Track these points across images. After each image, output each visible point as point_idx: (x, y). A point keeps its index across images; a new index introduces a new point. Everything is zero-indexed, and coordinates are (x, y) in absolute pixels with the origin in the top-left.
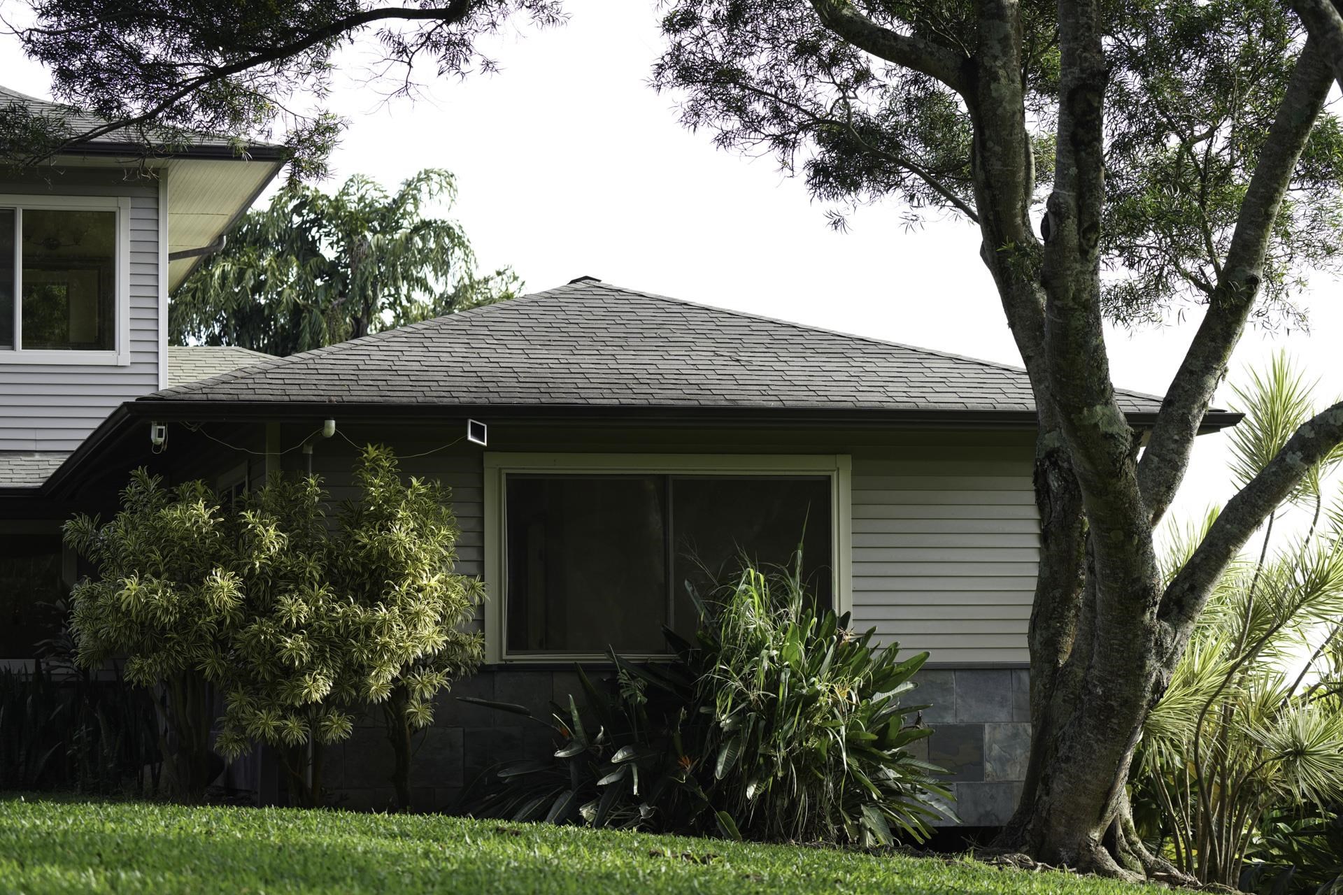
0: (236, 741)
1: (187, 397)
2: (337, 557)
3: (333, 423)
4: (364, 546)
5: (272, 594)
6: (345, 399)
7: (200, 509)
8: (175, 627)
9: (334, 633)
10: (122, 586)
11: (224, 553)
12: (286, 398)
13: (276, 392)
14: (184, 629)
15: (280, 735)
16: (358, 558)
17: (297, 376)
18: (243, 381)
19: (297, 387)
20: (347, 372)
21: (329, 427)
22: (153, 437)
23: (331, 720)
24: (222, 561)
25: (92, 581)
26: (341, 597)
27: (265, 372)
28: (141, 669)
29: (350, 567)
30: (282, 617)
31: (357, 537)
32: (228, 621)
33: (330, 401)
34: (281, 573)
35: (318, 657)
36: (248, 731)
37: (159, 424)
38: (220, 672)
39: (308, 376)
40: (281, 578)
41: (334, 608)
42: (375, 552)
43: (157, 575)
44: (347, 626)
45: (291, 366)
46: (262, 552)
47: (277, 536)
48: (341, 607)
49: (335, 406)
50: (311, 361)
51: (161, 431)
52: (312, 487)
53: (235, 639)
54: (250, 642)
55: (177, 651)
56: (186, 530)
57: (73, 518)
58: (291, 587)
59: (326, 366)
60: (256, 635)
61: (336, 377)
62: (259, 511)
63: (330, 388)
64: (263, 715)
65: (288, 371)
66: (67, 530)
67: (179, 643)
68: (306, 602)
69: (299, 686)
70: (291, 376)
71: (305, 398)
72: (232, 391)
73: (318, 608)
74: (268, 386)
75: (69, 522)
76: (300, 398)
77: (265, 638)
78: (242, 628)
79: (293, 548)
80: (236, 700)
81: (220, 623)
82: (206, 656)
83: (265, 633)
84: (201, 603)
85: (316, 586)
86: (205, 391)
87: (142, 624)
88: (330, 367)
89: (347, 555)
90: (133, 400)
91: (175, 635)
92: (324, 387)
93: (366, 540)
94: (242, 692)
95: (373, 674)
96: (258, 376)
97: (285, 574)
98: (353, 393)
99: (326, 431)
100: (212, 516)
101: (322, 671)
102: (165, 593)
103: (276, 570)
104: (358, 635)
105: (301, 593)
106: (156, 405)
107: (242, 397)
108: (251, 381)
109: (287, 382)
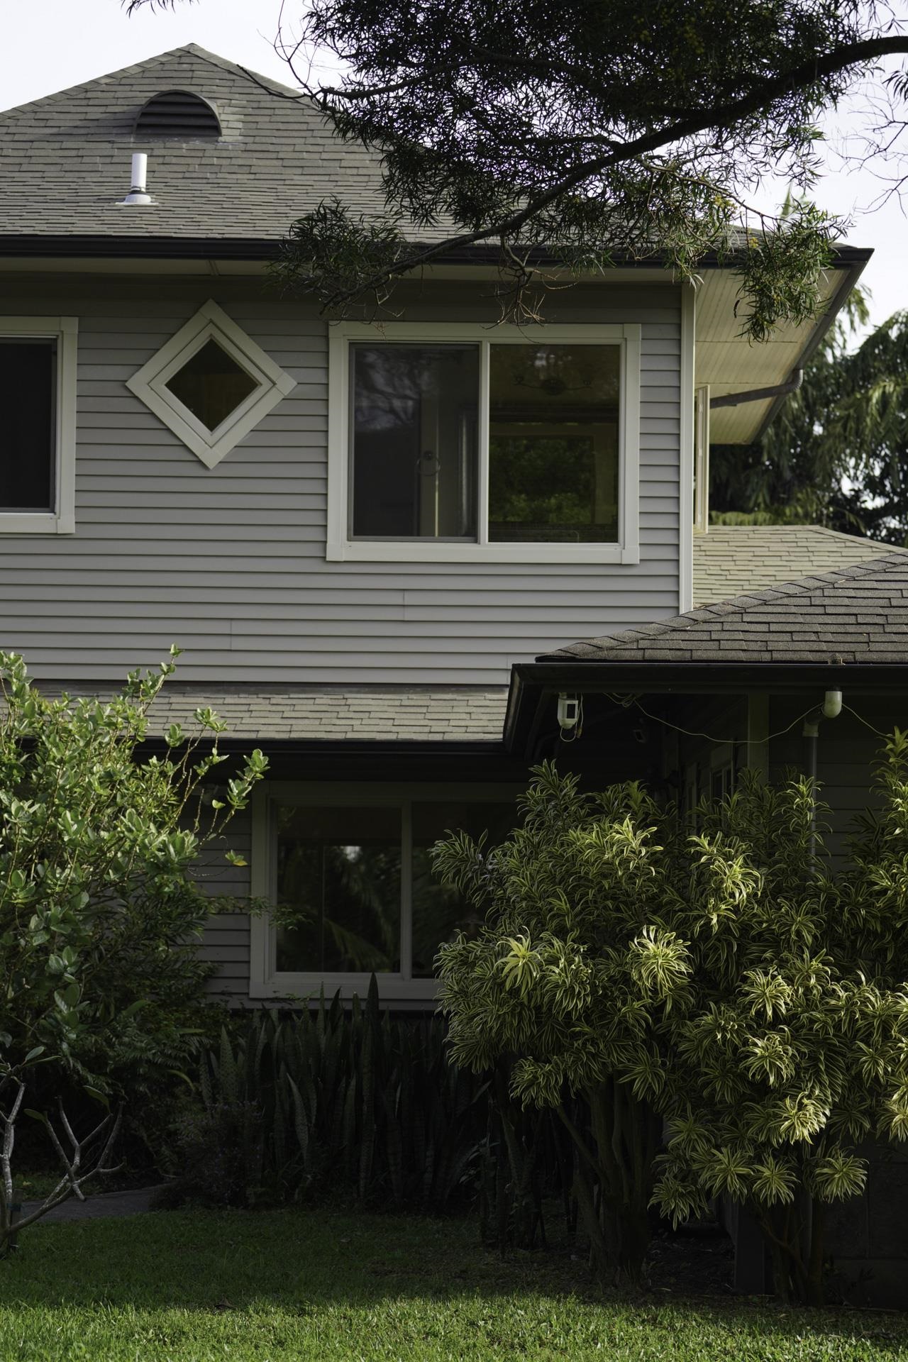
0: (681, 1195)
1: (612, 654)
2: (841, 908)
3: (838, 696)
4: (884, 891)
5: (739, 964)
6: (859, 657)
7: (626, 833)
8: (587, 1015)
9: (831, 1031)
10: (506, 950)
11: (665, 898)
12: (767, 656)
13: (753, 646)
14: (601, 1018)
15: (750, 1188)
16: (875, 911)
17: (791, 618)
18: (706, 627)
19: (787, 637)
20: (871, 611)
21: (832, 702)
22: (560, 717)
23: (830, 1165)
24: (663, 911)
25: (467, 939)
26: (845, 972)
27: (743, 611)
28: (533, 1082)
29: (861, 925)
30: (751, 1003)
31: (873, 877)
32: (669, 1007)
33: (834, 662)
34: (753, 933)
35: (807, 1070)
36: (701, 1180)
37: (570, 697)
38: (656, 1087)
39: (808, 619)
40: (754, 939)
41: (834, 990)
42: (900, 901)
43: (561, 933)
44: (853, 1021)
45: (786, 601)
46: (723, 899)
47: (744, 875)
48: (846, 989)
49: (842, 668)
50: (818, 593)
51: (571, 708)
52: (802, 796)
53: (681, 1035)
54: (701, 1042)
55: (589, 1053)
56: (607, 863)
57: (445, 837)
58: (768, 955)
59: (839, 601)
60: (711, 1032)
61: (852, 620)
62: (719, 835)
63: (840, 638)
64: (723, 1156)
65: (779, 609)
66: (438, 856)
67: (594, 1042)
68: (789, 980)
69: (776, 1116)
70: (782, 618)
71: (796, 657)
72: (683, 645)
73: (808, 990)
74: (741, 636)
75: (440, 843)
76: (788, 656)
77: (724, 1037)
78: (691, 1019)
79: (771, 894)
80: (679, 1131)
81: (657, 1011)
82: (636, 1061)
83: (724, 1030)
84: (626, 978)
85: (807, 955)
86: (643, 644)
87: (538, 1008)
88: (847, 601)
89: (858, 905)
90: (531, 660)
91: (587, 1029)
92: (830, 637)
93: (886, 883)
94: (692, 1118)
95: (895, 1097)
96: (730, 618)
97: (760, 934)
98: (873, 647)
99: (827, 707)
100: (645, 843)
101: (812, 1092)
102: (570, 962)
103: (745, 928)
104: (871, 1034)
105: (782, 964)
106: (561, 668)
107: (697, 655)
108: (718, 627)
109: (773, 628)
